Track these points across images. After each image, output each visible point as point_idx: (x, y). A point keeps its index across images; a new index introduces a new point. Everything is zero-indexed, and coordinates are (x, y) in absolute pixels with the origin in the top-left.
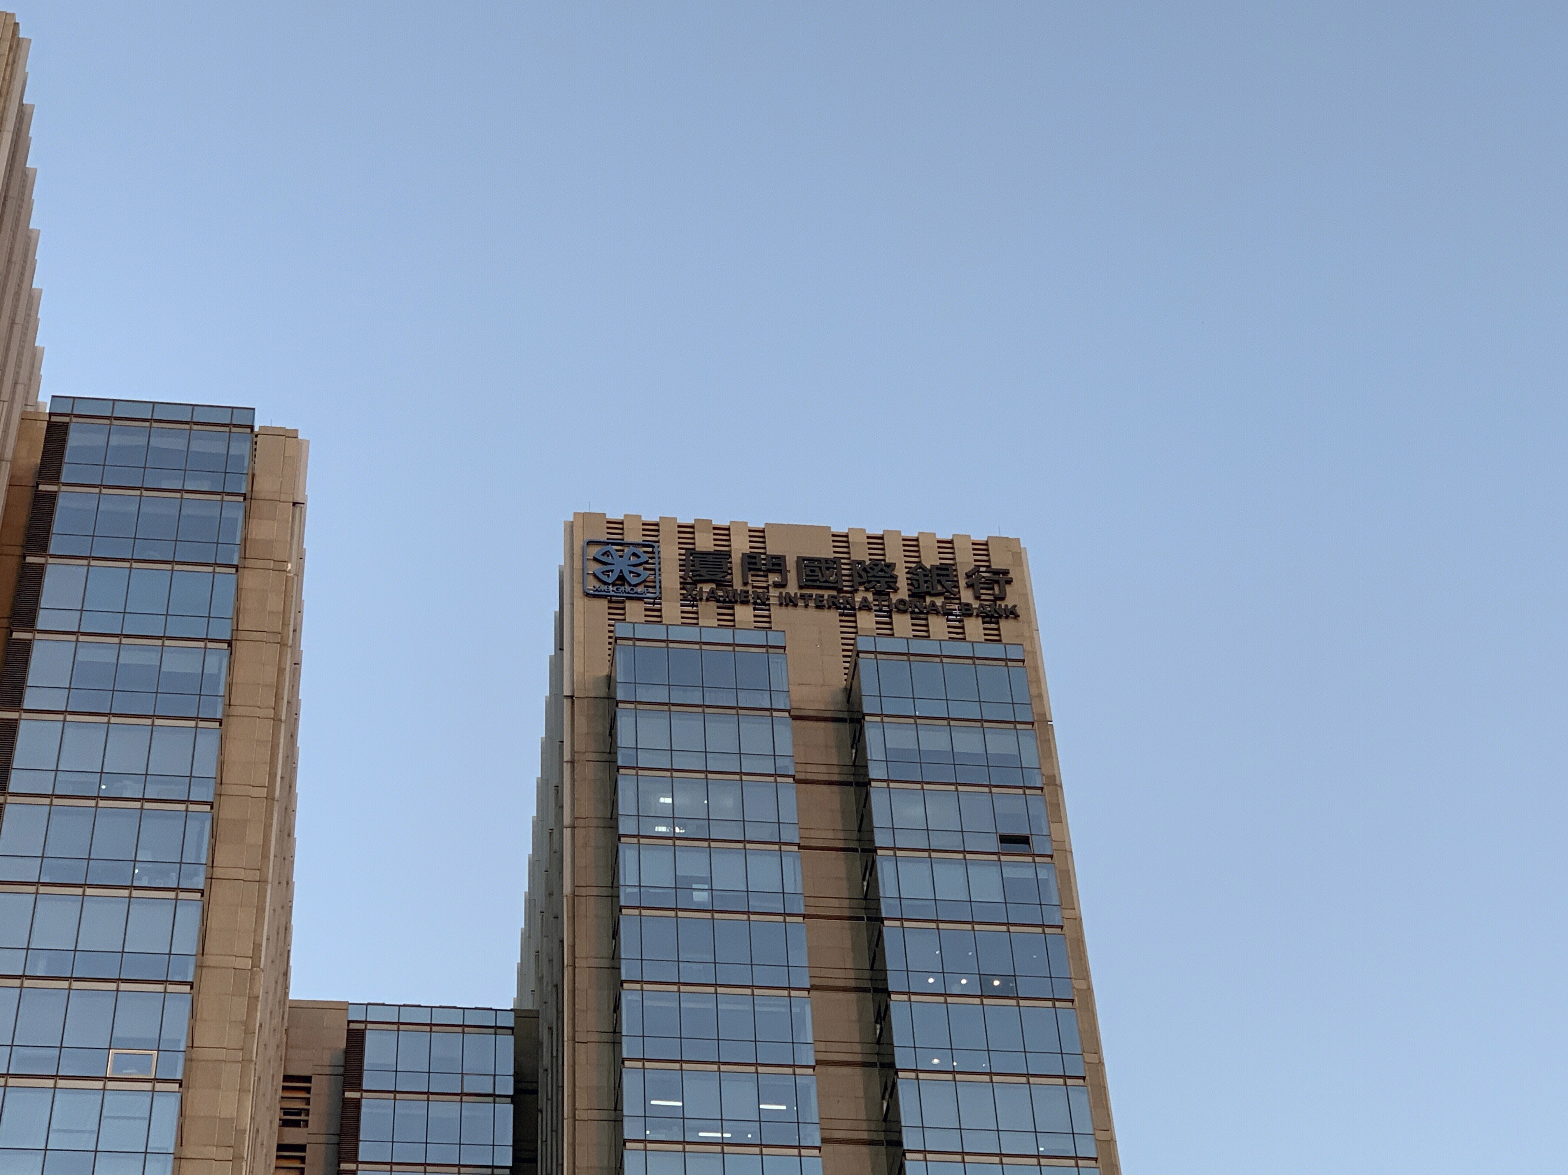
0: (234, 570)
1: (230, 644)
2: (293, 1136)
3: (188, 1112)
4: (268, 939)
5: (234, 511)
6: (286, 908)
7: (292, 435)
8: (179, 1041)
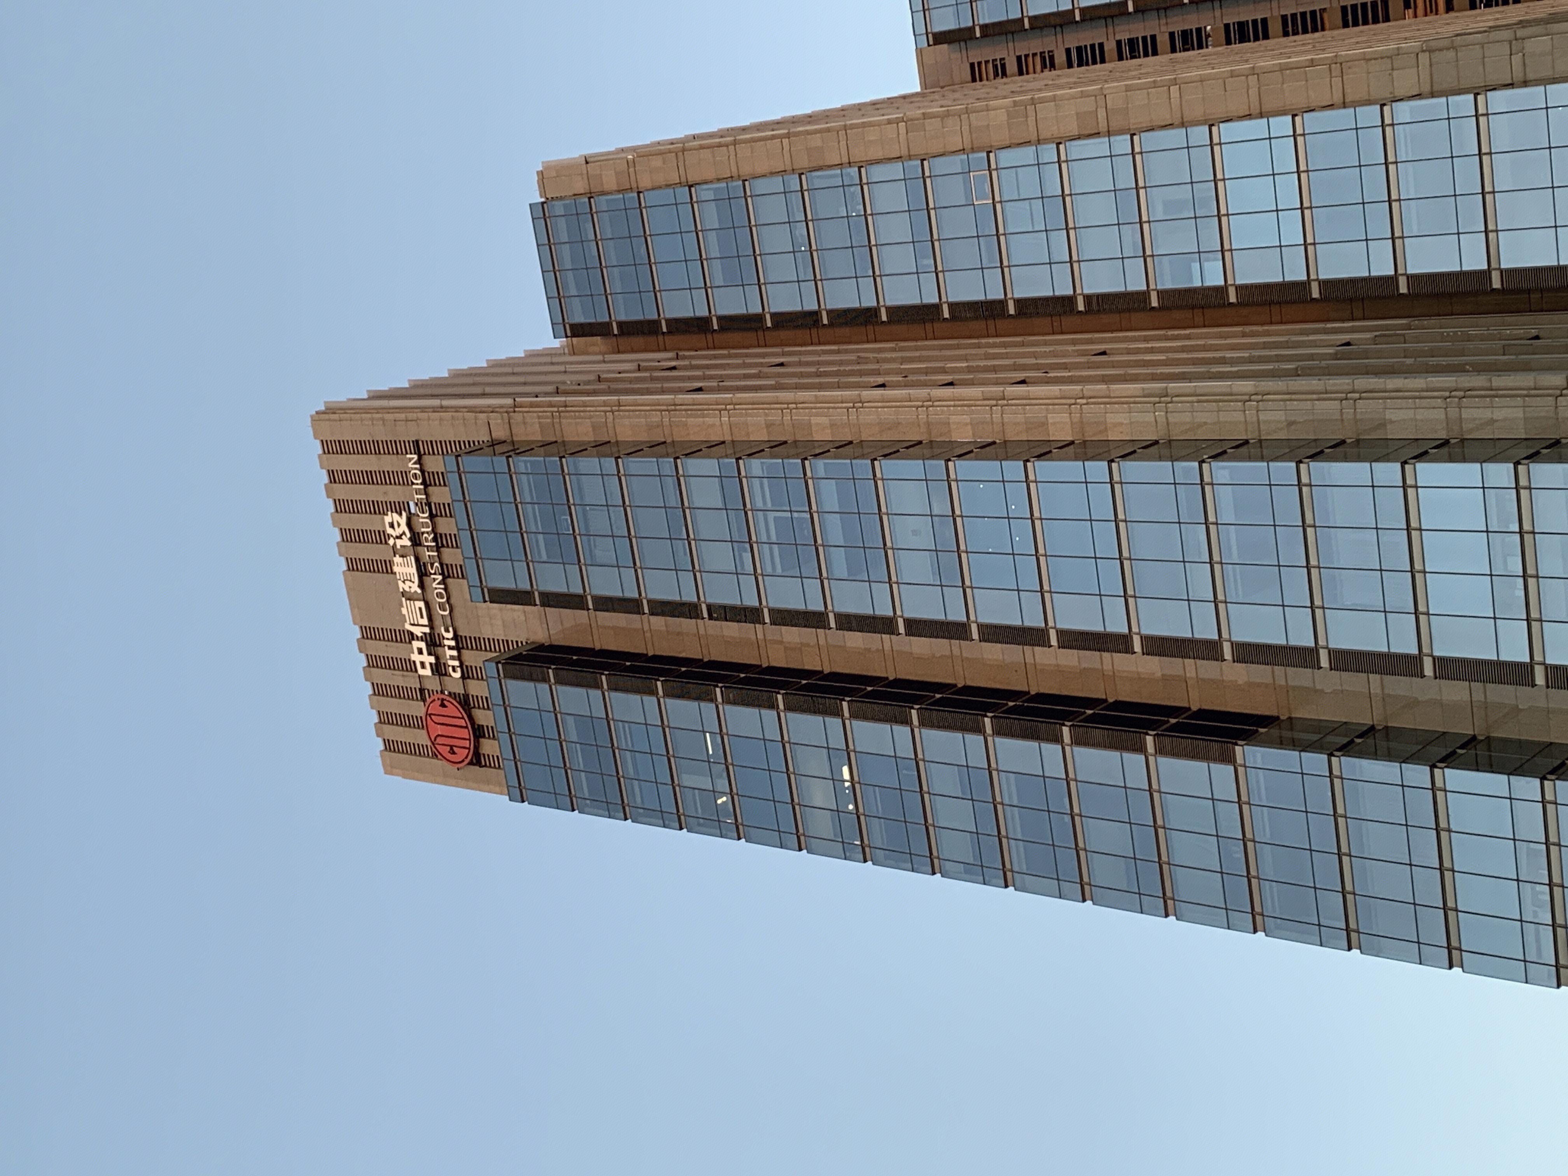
0: (641, 195)
1: (690, 187)
2: (1012, 66)
3: (1007, 143)
4: (883, 115)
5: (601, 203)
6: (860, 108)
7: (541, 174)
8: (961, 160)
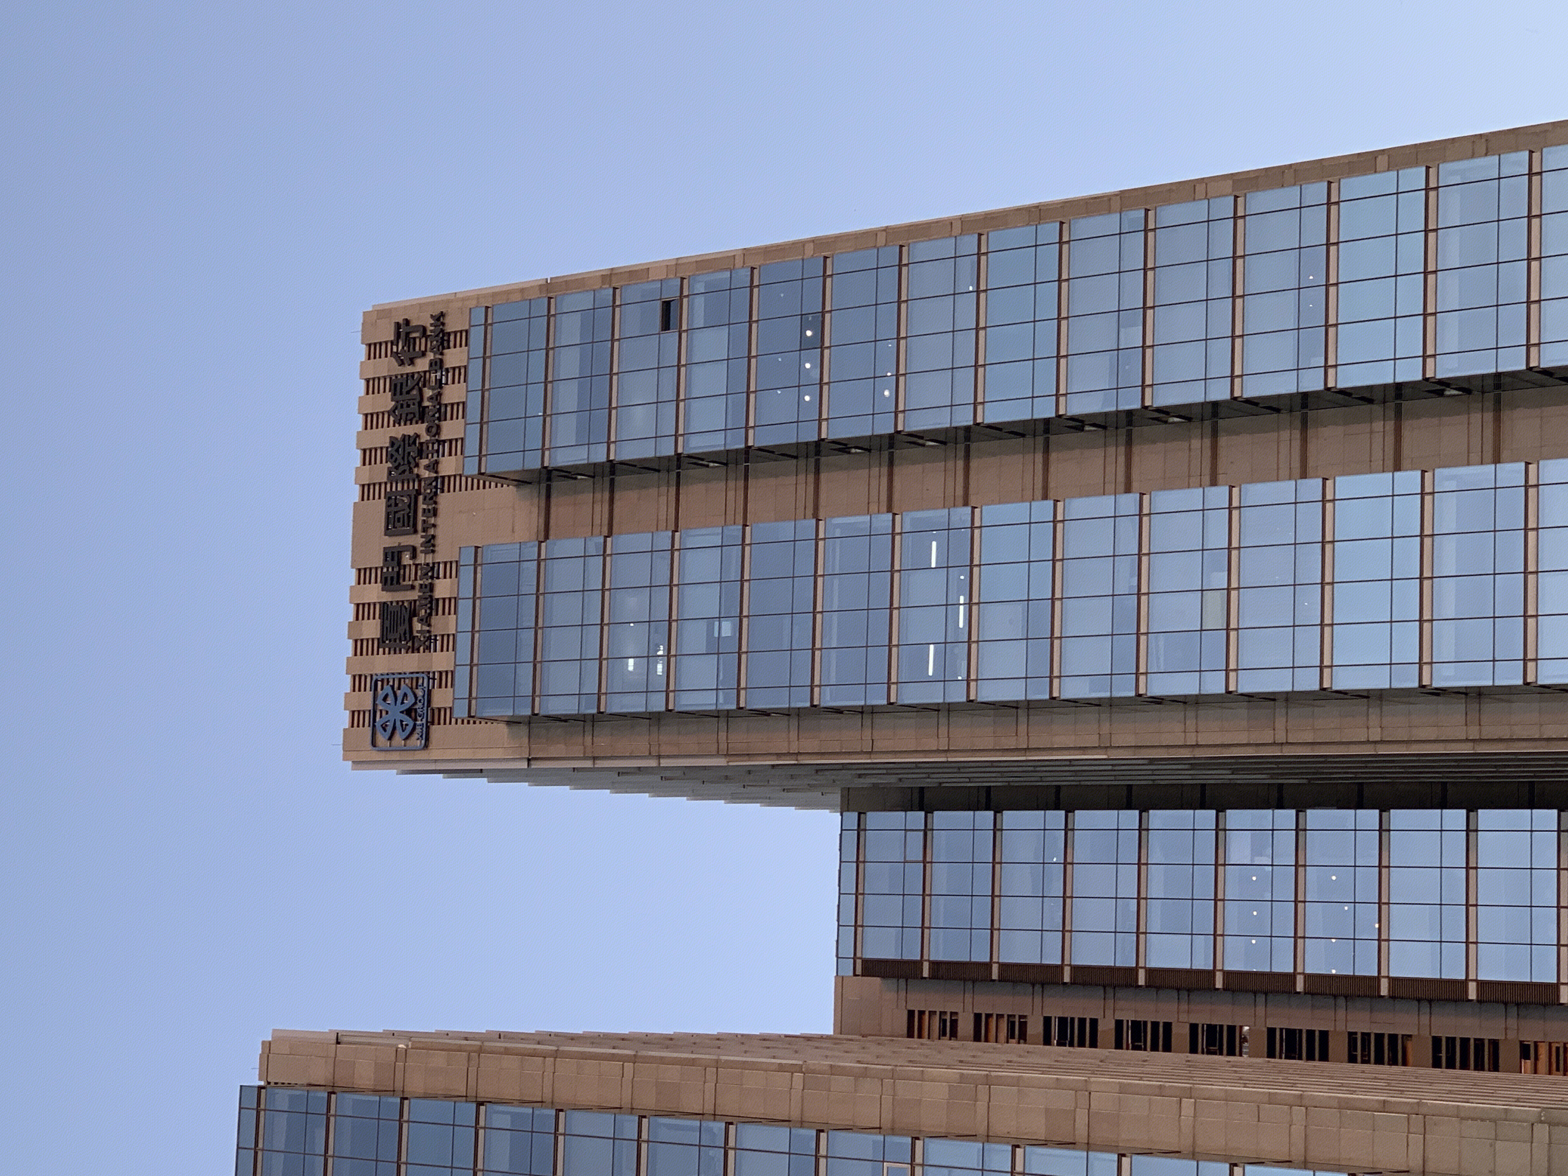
0: (406, 1102)
1: (480, 1104)
2: (966, 1025)
3: (943, 1131)
4: (774, 1057)
5: (345, 1103)
6: (743, 1040)
7: (267, 1047)
8: (874, 1142)
